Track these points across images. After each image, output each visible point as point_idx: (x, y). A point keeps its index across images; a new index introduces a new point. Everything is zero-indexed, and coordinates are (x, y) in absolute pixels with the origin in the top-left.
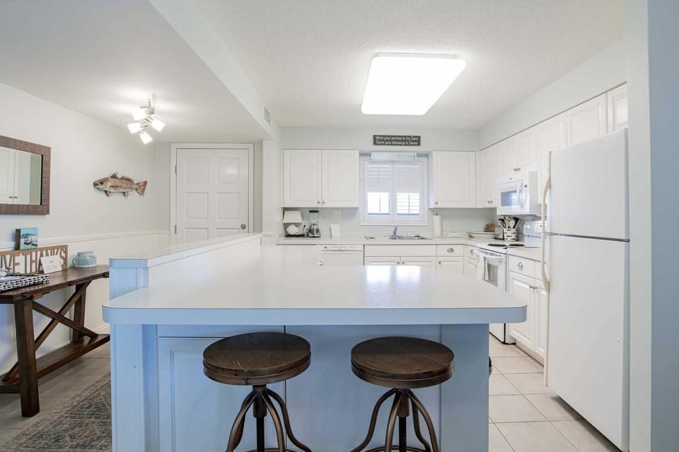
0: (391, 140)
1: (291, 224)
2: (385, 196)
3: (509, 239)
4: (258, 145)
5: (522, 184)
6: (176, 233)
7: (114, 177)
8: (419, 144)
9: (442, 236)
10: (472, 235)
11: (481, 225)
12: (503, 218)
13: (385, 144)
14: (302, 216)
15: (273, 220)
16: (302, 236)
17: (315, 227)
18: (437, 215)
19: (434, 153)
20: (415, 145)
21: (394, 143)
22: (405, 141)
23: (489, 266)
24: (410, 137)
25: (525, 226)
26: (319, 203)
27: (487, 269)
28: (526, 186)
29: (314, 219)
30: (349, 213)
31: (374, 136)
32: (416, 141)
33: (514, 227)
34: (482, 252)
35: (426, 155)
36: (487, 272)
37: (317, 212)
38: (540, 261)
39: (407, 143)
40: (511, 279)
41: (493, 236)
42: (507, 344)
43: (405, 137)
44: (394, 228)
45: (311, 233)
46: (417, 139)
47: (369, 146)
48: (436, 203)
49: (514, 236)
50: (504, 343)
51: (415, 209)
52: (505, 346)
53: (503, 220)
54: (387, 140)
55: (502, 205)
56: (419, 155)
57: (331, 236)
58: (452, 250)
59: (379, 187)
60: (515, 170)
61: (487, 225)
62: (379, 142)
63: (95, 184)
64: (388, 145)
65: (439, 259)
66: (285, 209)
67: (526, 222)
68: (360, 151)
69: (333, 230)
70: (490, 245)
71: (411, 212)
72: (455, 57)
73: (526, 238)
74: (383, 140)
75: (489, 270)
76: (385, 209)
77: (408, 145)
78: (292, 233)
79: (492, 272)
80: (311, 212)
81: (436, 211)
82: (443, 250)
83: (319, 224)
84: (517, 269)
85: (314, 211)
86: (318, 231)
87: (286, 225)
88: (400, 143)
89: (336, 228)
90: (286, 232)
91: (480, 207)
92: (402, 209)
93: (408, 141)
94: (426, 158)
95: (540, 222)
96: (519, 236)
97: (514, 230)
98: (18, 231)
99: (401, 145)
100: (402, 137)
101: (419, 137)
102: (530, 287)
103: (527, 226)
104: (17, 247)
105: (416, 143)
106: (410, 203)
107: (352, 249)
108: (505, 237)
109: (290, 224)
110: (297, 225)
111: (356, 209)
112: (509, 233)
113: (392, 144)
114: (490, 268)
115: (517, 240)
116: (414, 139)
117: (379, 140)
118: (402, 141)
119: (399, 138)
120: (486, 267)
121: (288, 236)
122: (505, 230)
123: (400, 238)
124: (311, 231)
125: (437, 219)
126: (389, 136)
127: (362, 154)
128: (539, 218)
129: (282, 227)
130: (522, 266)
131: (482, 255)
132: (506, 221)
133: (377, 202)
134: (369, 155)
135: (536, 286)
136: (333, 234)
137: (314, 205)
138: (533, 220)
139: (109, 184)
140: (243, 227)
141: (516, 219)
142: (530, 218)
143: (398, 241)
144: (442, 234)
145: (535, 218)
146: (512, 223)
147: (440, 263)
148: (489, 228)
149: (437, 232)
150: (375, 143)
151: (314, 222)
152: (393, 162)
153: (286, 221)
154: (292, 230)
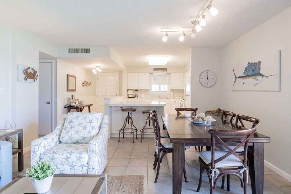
2: (157, 86)
4: (121, 72)
6: (97, 97)
7: (85, 82)
8: (167, 71)
9: (174, 98)
14: (133, 92)
15: (125, 93)
16: (133, 98)
22: (163, 70)
26: (138, 88)
29: (136, 92)
30: (147, 91)
31: (154, 69)
32: (166, 70)
35: (170, 74)
37: (137, 91)
44: (159, 96)
45: (135, 97)
47: (153, 72)
48: (172, 88)
51: (166, 89)
56: (167, 74)
57: (141, 98)
58: (175, 102)
59: (156, 83)
63: (82, 84)
65: (172, 104)
66: (128, 90)
71: (165, 91)
72: (168, 56)
76: (158, 90)
78: (130, 97)
80: (135, 91)
81: (172, 90)
82: (173, 101)
83: (138, 94)
86: (137, 96)
87: (128, 95)
89: (143, 95)
92: (162, 90)
98: (73, 95)
101: (167, 69)
104: (72, 99)
106: (165, 88)
109: (129, 94)
110: (131, 94)
111: (149, 90)
113: (159, 71)
117: (156, 70)
118: (162, 70)
120: (181, 105)
121: (129, 98)
123: (161, 98)
124: (135, 96)
125: (172, 92)
126: (158, 69)
127: (150, 74)
131: (180, 102)
133: (155, 88)
134: (152, 74)
137: (136, 89)
139: (84, 84)
140: (117, 95)
149: (172, 96)
150: (154, 71)
151: (136, 93)
152: (160, 76)
153: (128, 93)
154: (130, 96)
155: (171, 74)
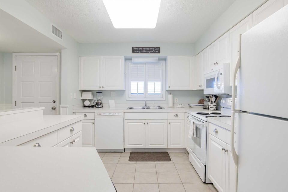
0: (142, 50)
1: (86, 99)
2: (141, 84)
3: (212, 109)
5: (219, 73)
6: (15, 105)
8: (159, 52)
10: (191, 106)
11: (197, 100)
12: (208, 96)
13: (139, 53)
14: (93, 95)
16: (93, 106)
17: (100, 101)
18: (170, 94)
19: (168, 57)
20: (157, 53)
21: (144, 51)
22: (151, 50)
23: (197, 128)
24: (154, 48)
25: (221, 101)
26: (100, 87)
27: (195, 130)
28: (221, 74)
30: (120, 93)
31: (133, 48)
32: (157, 50)
33: (215, 102)
34: (193, 118)
36: (195, 132)
37: (101, 92)
38: (230, 131)
39: (152, 51)
40: (209, 140)
41: (203, 107)
42: (207, 184)
43: (151, 48)
44: (145, 103)
45: (98, 105)
46: (158, 49)
47: (130, 54)
48: (169, 87)
49: (215, 107)
50: (205, 183)
52: (206, 185)
53: (208, 97)
54: (140, 50)
55: (207, 88)
57: (109, 107)
58: (177, 116)
59: (138, 78)
60: (215, 64)
61: (200, 100)
62: (136, 51)
64: (140, 53)
65: (169, 121)
66: (83, 91)
67: (222, 99)
68: (125, 57)
69: (110, 103)
70: (198, 114)
71: (156, 93)
73: (222, 109)
74: (138, 50)
75: (196, 131)
76: (141, 91)
77: (153, 53)
78: (87, 105)
79: (198, 132)
80: (98, 93)
81: (170, 92)
82: (172, 115)
83: (102, 100)
84: (214, 133)
85: (99, 92)
86: (101, 103)
87: (84, 100)
88: (148, 52)
89: (112, 102)
90: (84, 104)
91: (195, 90)
92: (150, 91)
93: (153, 50)
94: (164, 61)
95: (231, 98)
96: (218, 107)
97: (215, 104)
99: (148, 53)
100: (149, 48)
102: (223, 149)
103: (223, 101)
105: (158, 52)
106: (155, 87)
107: (116, 115)
108: (209, 108)
110: (90, 100)
111: (124, 91)
112: (212, 105)
113: (143, 52)
114: (197, 129)
115: (217, 110)
116: (156, 49)
117: (136, 50)
118: (149, 50)
119: (147, 49)
120: (195, 128)
121: (85, 106)
122: (209, 103)
123: (149, 108)
124: (97, 104)
125: (170, 96)
126: (141, 48)
127: (126, 59)
128: (230, 96)
129: (81, 102)
130: (217, 131)
131: (193, 120)
132: (210, 98)
133: (136, 87)
134: (131, 59)
135: (227, 149)
136: (110, 106)
137: (98, 89)
138: (227, 97)
140: (54, 102)
141: (216, 97)
142: (225, 96)
143: (146, 110)
144: (173, 106)
145: (228, 96)
146: (214, 99)
147: (169, 123)
148: (201, 102)
149: (171, 104)
150: (133, 52)
151: (99, 98)
152: (145, 63)
153: (83, 98)
154: (87, 103)
155: (168, 58)
